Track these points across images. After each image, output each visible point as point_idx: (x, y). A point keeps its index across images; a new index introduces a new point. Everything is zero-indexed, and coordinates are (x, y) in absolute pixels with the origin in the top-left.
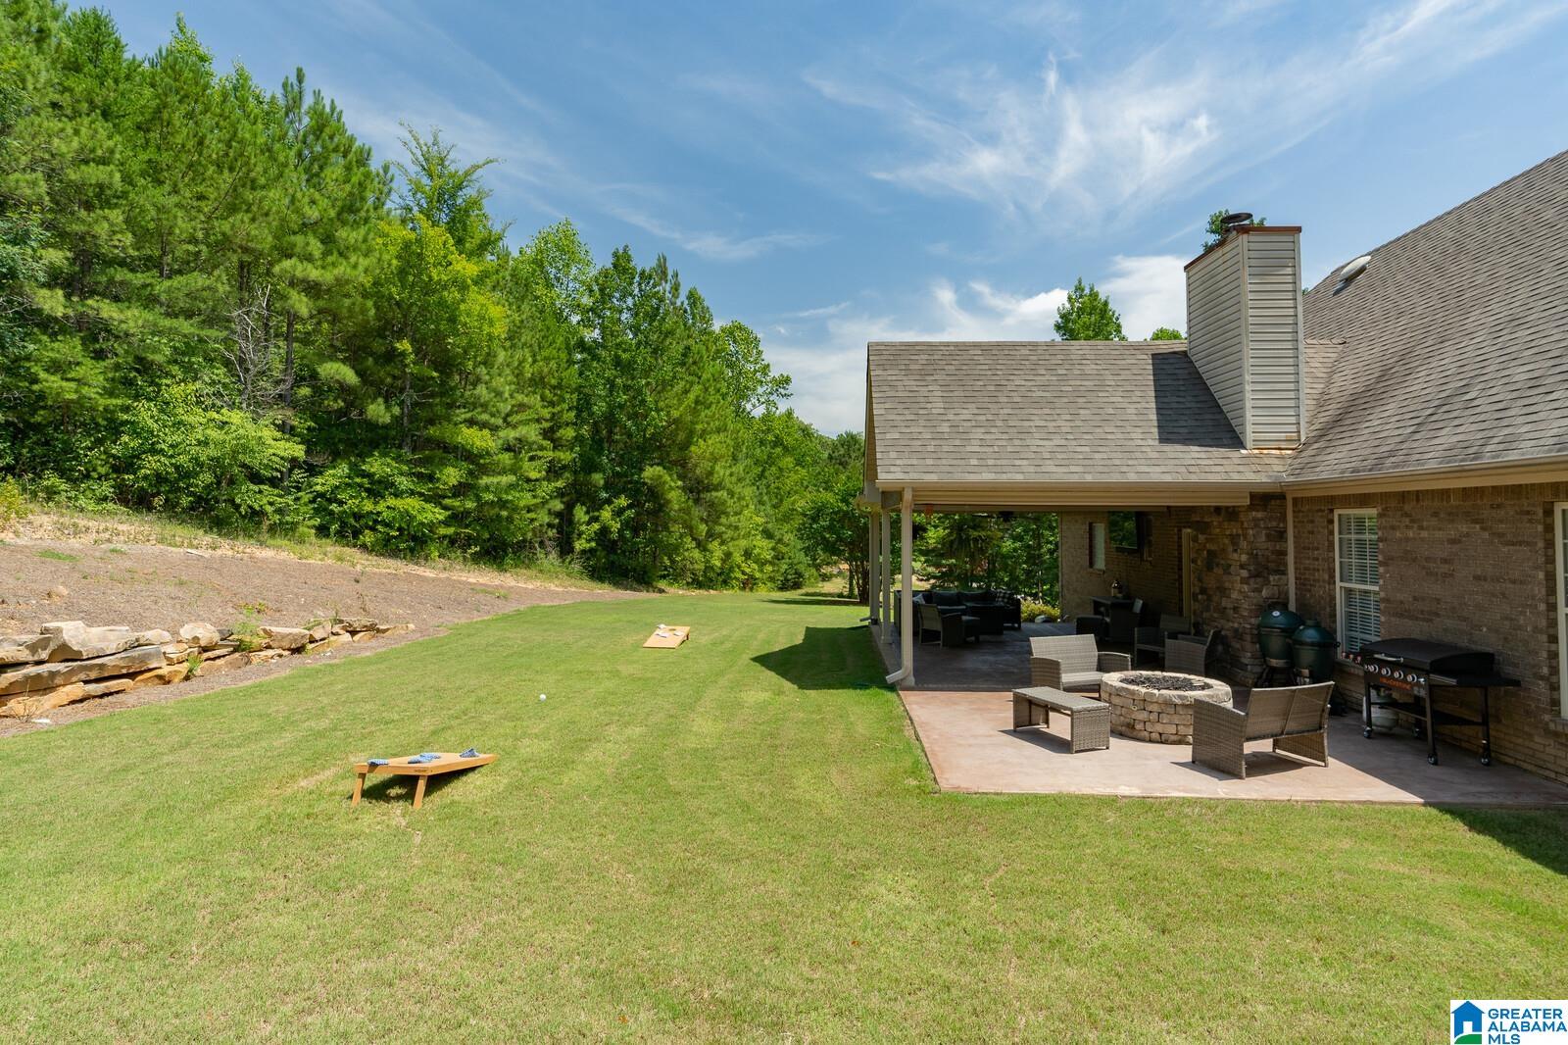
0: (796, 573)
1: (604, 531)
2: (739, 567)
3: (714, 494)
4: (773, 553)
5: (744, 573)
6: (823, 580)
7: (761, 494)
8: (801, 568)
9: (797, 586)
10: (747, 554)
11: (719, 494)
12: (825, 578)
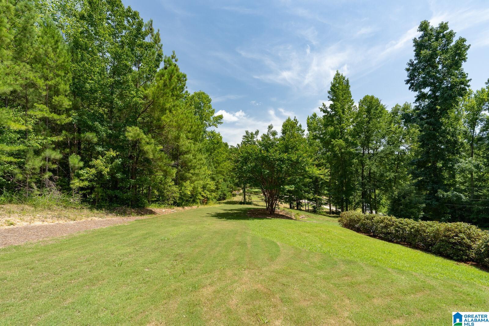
0: (223, 194)
1: (100, 174)
2: (200, 193)
3: (185, 156)
4: (216, 187)
5: (202, 196)
6: (233, 196)
7: (210, 162)
8: (225, 192)
9: (224, 199)
10: (204, 188)
11: (188, 156)
12: (234, 195)
